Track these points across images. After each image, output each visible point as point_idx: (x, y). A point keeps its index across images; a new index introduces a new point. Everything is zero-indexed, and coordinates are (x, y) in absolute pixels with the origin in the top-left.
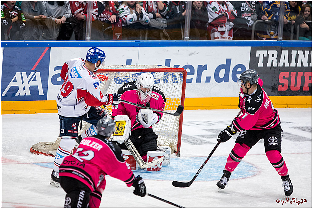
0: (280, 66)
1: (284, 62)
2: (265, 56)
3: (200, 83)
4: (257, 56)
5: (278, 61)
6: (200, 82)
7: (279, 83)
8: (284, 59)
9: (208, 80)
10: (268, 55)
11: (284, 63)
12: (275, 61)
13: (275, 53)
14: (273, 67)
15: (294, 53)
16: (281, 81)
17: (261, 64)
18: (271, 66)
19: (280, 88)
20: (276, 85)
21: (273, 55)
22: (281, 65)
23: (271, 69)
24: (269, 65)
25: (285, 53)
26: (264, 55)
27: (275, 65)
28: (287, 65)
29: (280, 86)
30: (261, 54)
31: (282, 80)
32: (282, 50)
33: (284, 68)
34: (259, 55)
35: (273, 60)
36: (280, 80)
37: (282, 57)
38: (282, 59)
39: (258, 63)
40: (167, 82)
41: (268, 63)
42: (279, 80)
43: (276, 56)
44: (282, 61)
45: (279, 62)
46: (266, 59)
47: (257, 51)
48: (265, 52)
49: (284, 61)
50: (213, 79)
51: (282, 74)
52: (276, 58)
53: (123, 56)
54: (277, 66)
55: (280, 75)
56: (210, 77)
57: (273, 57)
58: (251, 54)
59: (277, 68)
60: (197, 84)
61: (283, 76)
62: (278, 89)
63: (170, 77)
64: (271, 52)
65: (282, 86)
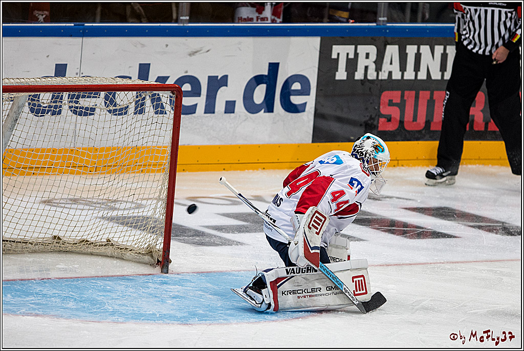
0: (383, 78)
1: (390, 70)
2: (350, 57)
3: (213, 115)
4: (334, 56)
5: (378, 69)
6: (214, 113)
7: (380, 115)
8: (391, 64)
9: (230, 107)
10: (356, 54)
11: (390, 73)
12: (372, 67)
13: (372, 50)
14: (369, 80)
15: (411, 50)
16: (385, 110)
17: (341, 75)
18: (363, 78)
19: (382, 125)
20: (373, 119)
21: (367, 56)
22: (384, 76)
23: (363, 84)
24: (359, 75)
25: (392, 51)
26: (348, 54)
27: (372, 75)
28: (397, 76)
29: (382, 120)
30: (341, 52)
31: (387, 107)
32: (386, 43)
33: (391, 84)
34: (338, 54)
35: (366, 65)
36: (383, 108)
37: (387, 59)
38: (387, 63)
39: (337, 73)
41: (356, 73)
42: (381, 107)
43: (373, 57)
44: (386, 67)
45: (381, 71)
46: (352, 64)
47: (334, 46)
48: (350, 49)
49: (390, 68)
50: (240, 107)
51: (386, 96)
52: (374, 62)
53: (48, 56)
54: (375, 78)
55: (382, 97)
56: (235, 101)
57: (367, 60)
58: (320, 52)
59: (376, 82)
60: (207, 117)
61: (390, 100)
62: (378, 127)
63: (148, 102)
64: (362, 49)
65: (386, 120)
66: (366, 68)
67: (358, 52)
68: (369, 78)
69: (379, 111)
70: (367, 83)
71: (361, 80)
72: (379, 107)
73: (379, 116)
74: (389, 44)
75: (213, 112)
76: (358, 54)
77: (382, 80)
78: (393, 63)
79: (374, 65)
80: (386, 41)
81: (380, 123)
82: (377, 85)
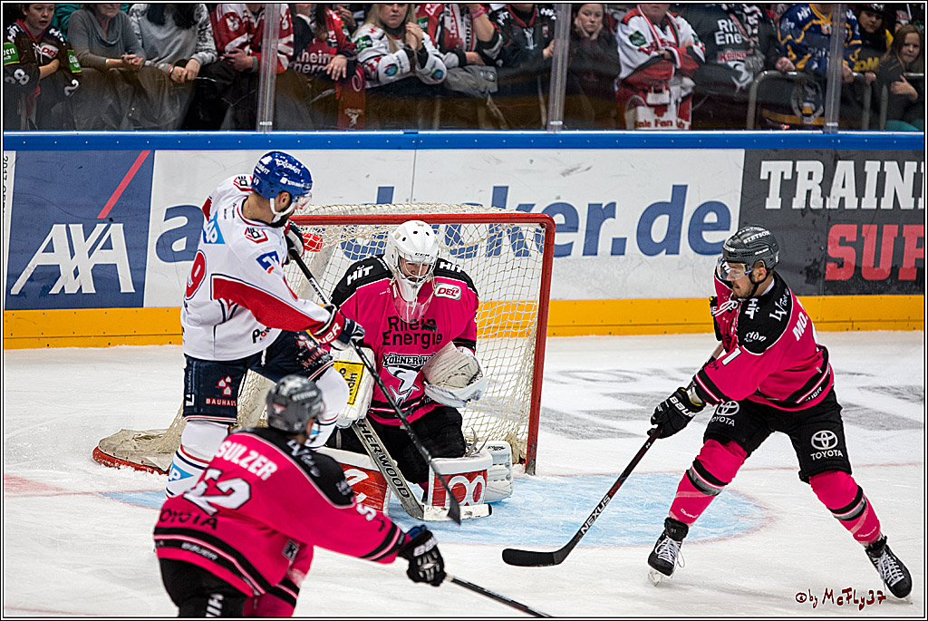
0: (832, 207)
1: (842, 196)
2: (785, 177)
3: (595, 257)
4: (764, 176)
5: (826, 193)
6: (596, 254)
7: (827, 259)
8: (844, 186)
9: (619, 247)
10: (795, 174)
11: (842, 199)
12: (817, 191)
13: (817, 167)
14: (811, 209)
15: (872, 168)
16: (833, 251)
17: (774, 202)
18: (804, 207)
19: (831, 272)
20: (819, 264)
21: (810, 176)
22: (833, 203)
23: (803, 215)
24: (798, 203)
25: (845, 169)
26: (783, 173)
27: (816, 203)
28: (851, 203)
29: (830, 265)
30: (774, 170)
31: (838, 247)
32: (836, 159)
33: (842, 214)
34: (770, 173)
35: (809, 188)
36: (832, 248)
37: (837, 181)
38: (837, 185)
39: (767, 199)
40: (498, 253)
41: (794, 200)
42: (829, 247)
43: (818, 177)
44: (837, 191)
45: (829, 196)
46: (788, 188)
47: (763, 163)
48: (786, 166)
49: (843, 193)
50: (632, 246)
51: (837, 231)
52: (820, 184)
53: (368, 176)
54: (821, 207)
55: (830, 234)
56: (625, 239)
57: (810, 181)
58: (744, 170)
59: (823, 212)
60: (587, 260)
61: (841, 238)
62: (824, 275)
63: (506, 241)
64: (804, 167)
65: (837, 265)
66: (809, 192)
67: (797, 170)
68: (812, 206)
69: (826, 253)
70: (810, 214)
71: (802, 210)
72: (826, 248)
73: (826, 261)
74: (840, 160)
75: (594, 252)
76: (797, 173)
77: (830, 209)
78: (846, 185)
79: (819, 188)
80: (836, 155)
81: (828, 269)
82: (824, 216)
